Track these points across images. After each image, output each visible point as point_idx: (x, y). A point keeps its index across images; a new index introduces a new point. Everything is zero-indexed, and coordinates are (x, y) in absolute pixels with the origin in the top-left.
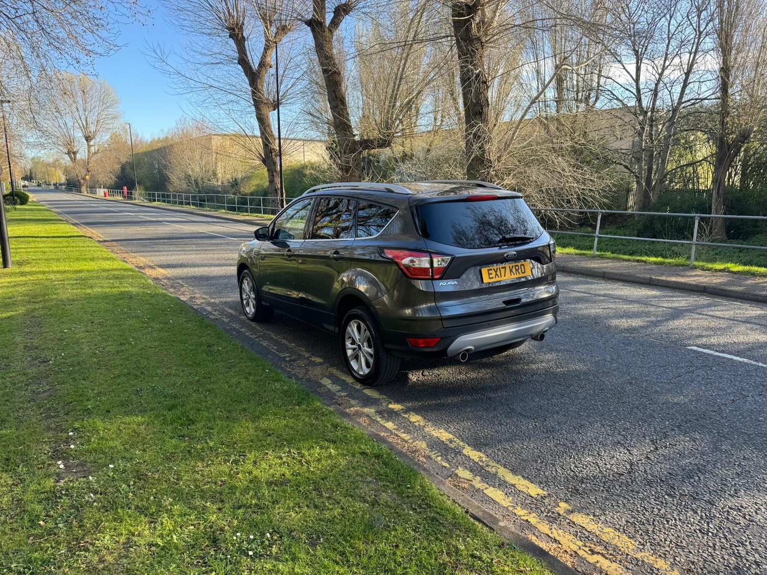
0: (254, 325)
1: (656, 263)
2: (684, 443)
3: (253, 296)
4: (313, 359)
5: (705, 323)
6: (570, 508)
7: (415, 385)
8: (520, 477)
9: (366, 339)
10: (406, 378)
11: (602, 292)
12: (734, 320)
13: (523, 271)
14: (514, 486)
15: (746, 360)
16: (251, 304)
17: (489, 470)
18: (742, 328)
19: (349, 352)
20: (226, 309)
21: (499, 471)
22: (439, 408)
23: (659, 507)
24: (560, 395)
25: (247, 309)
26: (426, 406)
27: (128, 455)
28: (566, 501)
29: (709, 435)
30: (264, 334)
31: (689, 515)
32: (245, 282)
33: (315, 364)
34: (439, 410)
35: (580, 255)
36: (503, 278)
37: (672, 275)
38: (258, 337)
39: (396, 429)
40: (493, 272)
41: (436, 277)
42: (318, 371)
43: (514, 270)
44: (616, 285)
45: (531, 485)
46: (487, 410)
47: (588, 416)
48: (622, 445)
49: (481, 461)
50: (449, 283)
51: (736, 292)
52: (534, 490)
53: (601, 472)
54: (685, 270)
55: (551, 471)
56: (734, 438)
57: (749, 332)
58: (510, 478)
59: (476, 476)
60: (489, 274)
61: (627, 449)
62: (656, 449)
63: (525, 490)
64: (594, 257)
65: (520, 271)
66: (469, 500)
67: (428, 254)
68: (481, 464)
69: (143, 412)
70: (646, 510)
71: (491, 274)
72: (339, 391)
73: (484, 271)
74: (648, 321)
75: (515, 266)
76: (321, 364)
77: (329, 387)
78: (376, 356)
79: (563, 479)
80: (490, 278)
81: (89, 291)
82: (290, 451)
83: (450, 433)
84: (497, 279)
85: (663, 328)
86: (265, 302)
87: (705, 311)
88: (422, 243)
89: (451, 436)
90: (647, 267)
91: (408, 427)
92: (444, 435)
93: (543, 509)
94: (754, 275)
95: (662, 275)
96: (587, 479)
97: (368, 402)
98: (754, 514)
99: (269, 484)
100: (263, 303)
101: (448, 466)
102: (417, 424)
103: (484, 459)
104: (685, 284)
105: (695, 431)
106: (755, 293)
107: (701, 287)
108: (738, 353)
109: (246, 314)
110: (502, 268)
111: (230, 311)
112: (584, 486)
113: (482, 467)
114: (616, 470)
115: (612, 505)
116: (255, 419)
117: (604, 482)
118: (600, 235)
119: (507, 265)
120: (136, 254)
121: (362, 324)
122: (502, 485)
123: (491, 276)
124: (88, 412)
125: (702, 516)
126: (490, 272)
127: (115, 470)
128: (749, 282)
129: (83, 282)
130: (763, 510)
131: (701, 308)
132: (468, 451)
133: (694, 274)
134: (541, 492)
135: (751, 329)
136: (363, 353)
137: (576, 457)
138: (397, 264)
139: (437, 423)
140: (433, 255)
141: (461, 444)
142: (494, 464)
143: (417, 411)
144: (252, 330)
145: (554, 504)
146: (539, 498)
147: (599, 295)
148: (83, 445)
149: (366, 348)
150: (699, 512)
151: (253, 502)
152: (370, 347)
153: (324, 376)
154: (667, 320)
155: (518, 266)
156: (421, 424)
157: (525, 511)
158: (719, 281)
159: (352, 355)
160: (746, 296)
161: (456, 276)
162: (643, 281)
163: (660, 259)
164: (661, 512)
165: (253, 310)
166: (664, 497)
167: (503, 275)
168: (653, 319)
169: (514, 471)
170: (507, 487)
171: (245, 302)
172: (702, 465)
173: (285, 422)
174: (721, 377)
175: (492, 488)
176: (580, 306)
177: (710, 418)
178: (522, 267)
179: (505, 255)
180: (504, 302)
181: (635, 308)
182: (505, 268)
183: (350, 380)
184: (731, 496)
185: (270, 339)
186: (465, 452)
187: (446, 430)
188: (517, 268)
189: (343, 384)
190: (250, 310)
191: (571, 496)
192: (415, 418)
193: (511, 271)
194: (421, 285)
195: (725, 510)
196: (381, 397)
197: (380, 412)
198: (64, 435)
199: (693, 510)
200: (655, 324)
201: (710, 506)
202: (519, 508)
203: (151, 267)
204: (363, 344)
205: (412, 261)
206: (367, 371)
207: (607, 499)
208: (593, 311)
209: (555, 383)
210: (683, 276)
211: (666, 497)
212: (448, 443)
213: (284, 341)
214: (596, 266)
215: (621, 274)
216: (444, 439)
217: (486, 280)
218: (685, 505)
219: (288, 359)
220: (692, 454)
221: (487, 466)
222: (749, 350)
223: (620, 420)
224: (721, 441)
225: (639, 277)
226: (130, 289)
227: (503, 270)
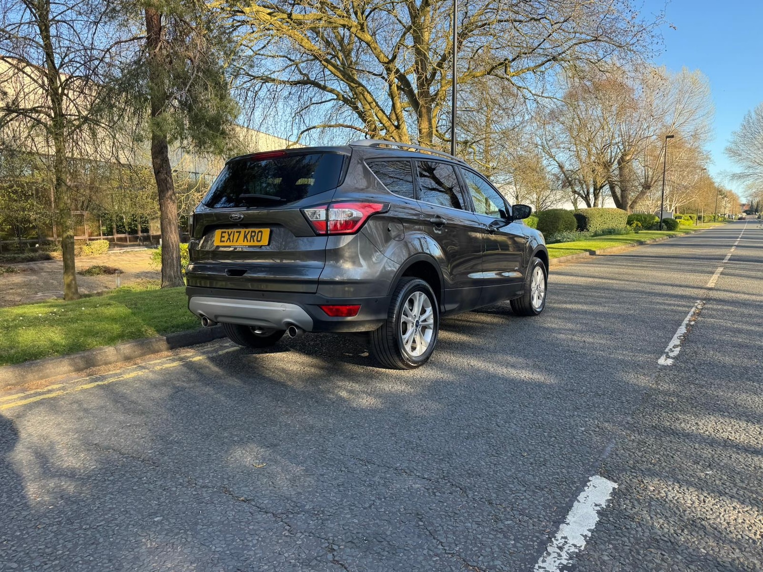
13: (259, 239)
36: (235, 244)
40: (226, 235)
41: (191, 234)
43: (249, 237)
60: (222, 237)
65: (255, 238)
71: (224, 237)
73: (218, 233)
75: (252, 232)
80: (221, 241)
84: (228, 244)
110: (237, 232)
119: (243, 231)
123: (223, 239)
126: (223, 235)
167: (237, 240)
178: (260, 234)
182: (240, 232)
188: (253, 234)
193: (245, 237)
227: (236, 235)
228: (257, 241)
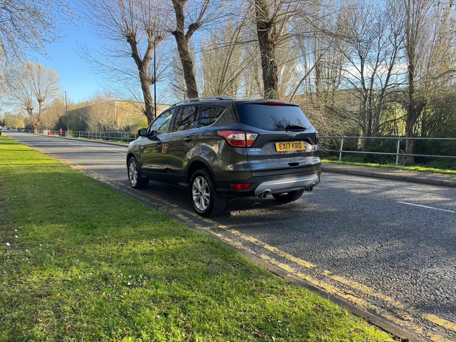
0: (136, 190)
1: (375, 167)
2: (398, 244)
3: (136, 172)
4: (172, 205)
5: (406, 192)
6: (331, 273)
7: (234, 217)
8: (300, 259)
9: (205, 188)
10: (230, 214)
11: (346, 179)
12: (423, 192)
13: (300, 147)
14: (296, 263)
15: (431, 208)
16: (135, 178)
17: (281, 255)
18: (428, 195)
19: (195, 198)
20: (119, 183)
21: (286, 256)
22: (249, 227)
23: (385, 272)
24: (322, 221)
25: (132, 182)
26: (241, 226)
27: (52, 241)
28: (328, 270)
29: (413, 240)
30: (142, 194)
31: (403, 276)
32: (131, 165)
33: (173, 208)
34: (249, 228)
35: (331, 163)
36: (288, 150)
37: (386, 172)
38: (138, 196)
39: (223, 237)
40: (282, 145)
41: (248, 146)
42: (175, 210)
43: (295, 146)
44: (353, 177)
45: (306, 262)
46: (278, 228)
47: (340, 231)
48: (361, 244)
49: (276, 251)
50: (256, 150)
51: (423, 180)
52: (308, 265)
53: (349, 256)
54: (393, 170)
55: (319, 256)
56: (428, 241)
57: (432, 196)
58: (293, 259)
59: (272, 258)
61: (364, 246)
62: (382, 246)
63: (303, 265)
64: (339, 164)
65: (298, 146)
66: (268, 265)
67: (244, 132)
68: (275, 252)
69: (64, 222)
70: (378, 274)
71: (281, 146)
72: (188, 220)
73: (277, 144)
74: (373, 191)
75: (296, 143)
76: (176, 208)
77: (182, 218)
78: (211, 198)
79: (326, 260)
80: (280, 149)
81: (34, 171)
82: (156, 240)
83: (256, 238)
84: (285, 150)
85: (382, 194)
86: (144, 175)
87: (406, 188)
88: (240, 126)
89: (257, 240)
90: (371, 168)
91: (230, 236)
92: (253, 240)
93: (314, 274)
94: (432, 172)
95: (380, 172)
96: (341, 260)
97: (206, 225)
98: (443, 275)
99: (143, 254)
100: (142, 176)
101: (255, 253)
102: (236, 234)
103: (277, 250)
104: (393, 176)
105: (404, 238)
106: (434, 180)
107: (403, 177)
108: (427, 205)
109: (131, 184)
110: (288, 144)
111: (122, 184)
112: (339, 263)
113: (276, 254)
114: (358, 256)
115: (357, 272)
116: (135, 227)
117: (351, 261)
118: (343, 151)
119: (291, 143)
120: (65, 159)
121: (203, 179)
122: (288, 262)
123: (281, 148)
124: (29, 222)
125: (412, 276)
126: (281, 145)
127: (43, 248)
128: (430, 175)
129: (30, 168)
130: (449, 274)
131: (403, 186)
132: (267, 247)
133: (398, 171)
134: (313, 265)
135: (433, 195)
136: (203, 197)
137: (334, 250)
138: (224, 139)
139: (248, 234)
140: (246, 133)
141: (263, 243)
142: (284, 253)
143: (235, 229)
144: (135, 193)
145: (321, 271)
146: (312, 268)
147: (344, 180)
148: (23, 236)
149: (205, 194)
150: (410, 275)
151: (132, 262)
152: (207, 192)
153: (178, 213)
154: (384, 191)
155: (297, 143)
156: (239, 234)
157: (303, 275)
158: (412, 175)
159: (196, 199)
160: (428, 182)
161: (260, 146)
162: (369, 175)
163: (378, 165)
164: (387, 274)
165: (136, 182)
166: (388, 267)
167: (288, 148)
168: (376, 190)
169: (296, 256)
170: (291, 263)
171: (131, 177)
172: (410, 253)
173: (154, 228)
174: (418, 215)
175: (282, 264)
176: (332, 184)
177: (413, 233)
178: (300, 144)
179: (289, 136)
180: (289, 164)
181: (365, 186)
182: (289, 144)
183: (194, 215)
184: (428, 267)
185: (146, 197)
186: (265, 247)
187: (254, 237)
188: (296, 144)
189: (191, 217)
190: (134, 182)
191: (331, 267)
192: (234, 232)
193: (293, 146)
194: (239, 151)
195: (425, 274)
196: (214, 222)
197: (213, 230)
198: (12, 232)
199: (406, 273)
200: (377, 192)
201: (416, 272)
202: (299, 273)
203: (74, 165)
204: (203, 191)
205: (234, 137)
206: (205, 207)
207: (353, 269)
208: (340, 186)
209: (319, 216)
210: (391, 172)
211: (389, 267)
212: (255, 243)
213: (154, 197)
214: (341, 167)
215: (355, 172)
216: (252, 241)
217: (278, 150)
218: (401, 271)
219: (156, 205)
220: (403, 248)
221: (279, 253)
222: (433, 203)
223: (359, 233)
224: (420, 243)
225: (366, 173)
226: (60, 171)
227: (288, 145)
228: (300, 148)
